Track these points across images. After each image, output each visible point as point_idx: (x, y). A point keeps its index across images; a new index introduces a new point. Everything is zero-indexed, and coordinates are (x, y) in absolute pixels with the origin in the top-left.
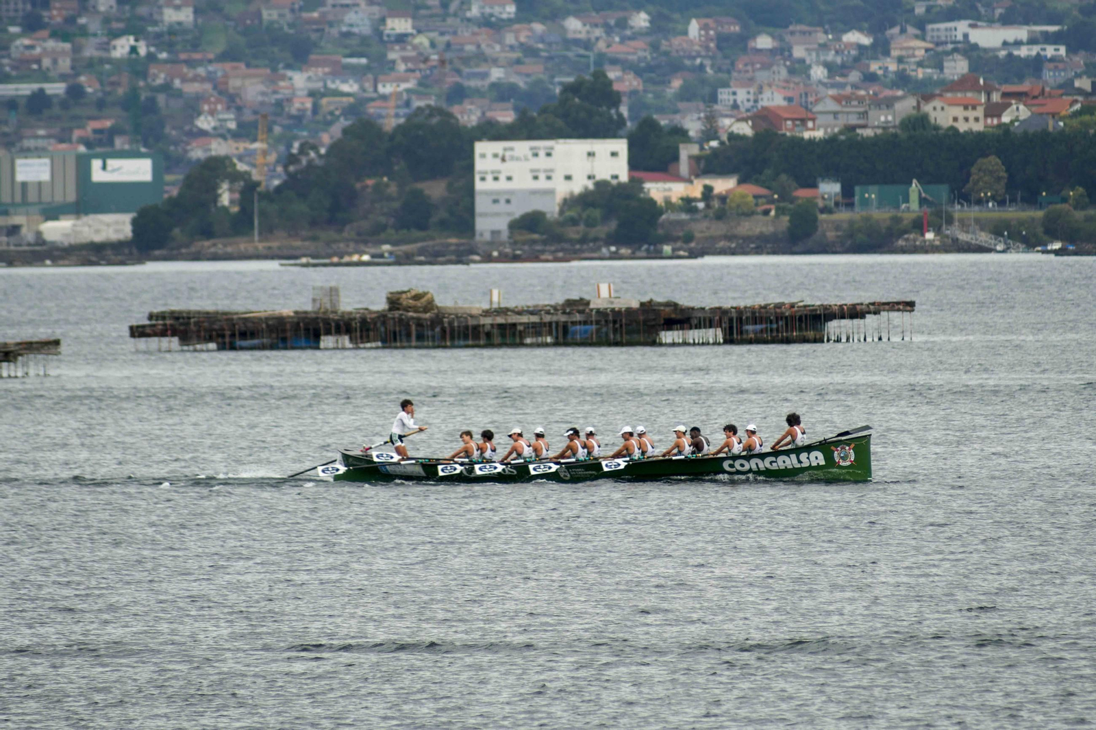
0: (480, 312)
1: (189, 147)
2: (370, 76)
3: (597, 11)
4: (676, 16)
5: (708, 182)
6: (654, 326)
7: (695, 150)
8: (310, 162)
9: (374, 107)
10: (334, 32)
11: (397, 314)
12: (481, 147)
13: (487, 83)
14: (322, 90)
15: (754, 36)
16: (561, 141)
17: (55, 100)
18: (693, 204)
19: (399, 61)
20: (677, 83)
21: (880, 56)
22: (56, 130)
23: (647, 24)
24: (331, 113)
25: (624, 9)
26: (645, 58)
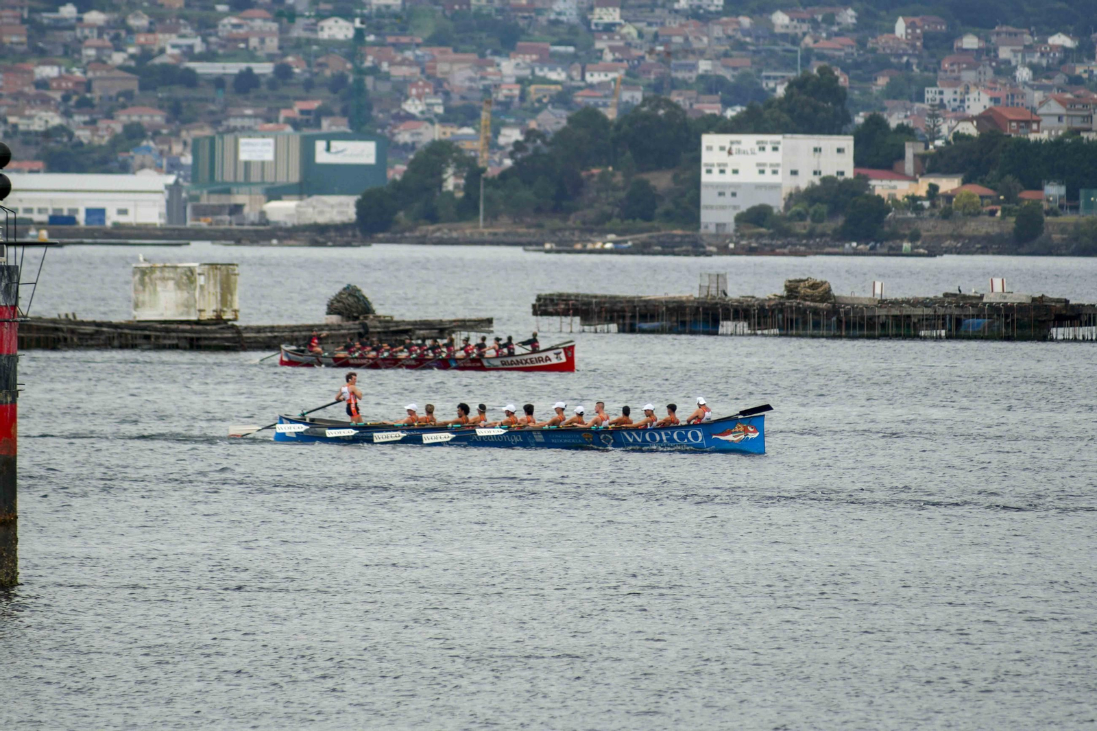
0: (876, 303)
1: (396, 131)
2: (578, 65)
3: (805, 7)
4: (883, 13)
5: (932, 181)
6: (1044, 321)
7: (920, 149)
8: (537, 149)
9: (582, 96)
10: (543, 20)
11: (794, 302)
12: (708, 140)
13: (693, 76)
14: (530, 77)
15: (960, 36)
16: (788, 136)
17: (263, 80)
18: (919, 203)
19: (607, 51)
20: (882, 81)
21: (1085, 60)
22: (262, 110)
23: (854, 21)
24: (539, 101)
25: (831, 5)
26: (852, 54)
